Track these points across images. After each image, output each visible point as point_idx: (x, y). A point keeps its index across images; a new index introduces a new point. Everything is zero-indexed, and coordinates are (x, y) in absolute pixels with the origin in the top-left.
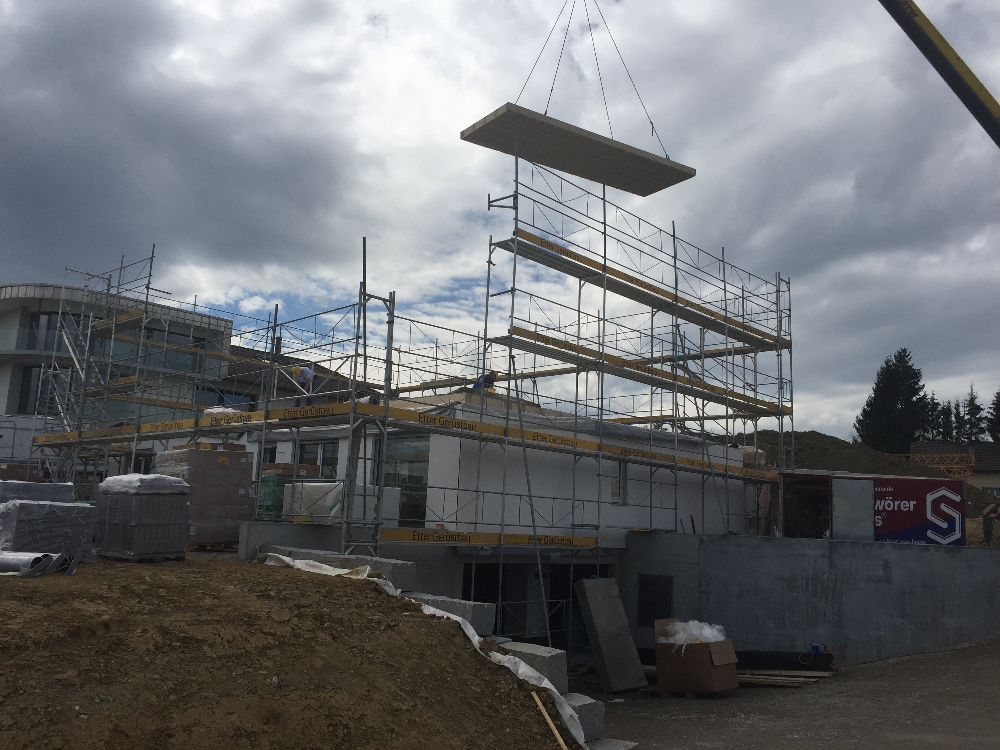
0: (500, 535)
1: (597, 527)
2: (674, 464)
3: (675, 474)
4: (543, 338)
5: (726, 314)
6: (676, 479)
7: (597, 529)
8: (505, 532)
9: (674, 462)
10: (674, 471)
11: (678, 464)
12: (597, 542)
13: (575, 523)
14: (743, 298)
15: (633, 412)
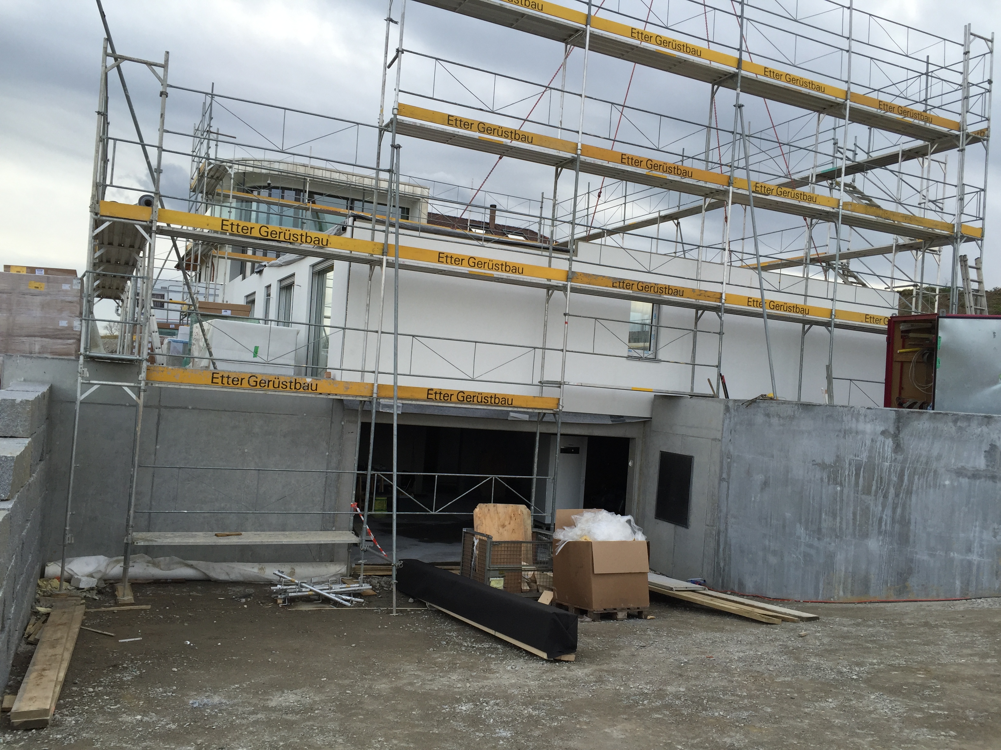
0: (373, 385)
1: (559, 384)
2: (721, 304)
3: (720, 318)
4: (461, 121)
5: (849, 88)
6: (722, 325)
7: (560, 387)
8: (380, 382)
9: (721, 302)
10: (720, 314)
11: (725, 305)
12: (558, 404)
13: (545, 379)
14: (927, 74)
15: (781, 253)
